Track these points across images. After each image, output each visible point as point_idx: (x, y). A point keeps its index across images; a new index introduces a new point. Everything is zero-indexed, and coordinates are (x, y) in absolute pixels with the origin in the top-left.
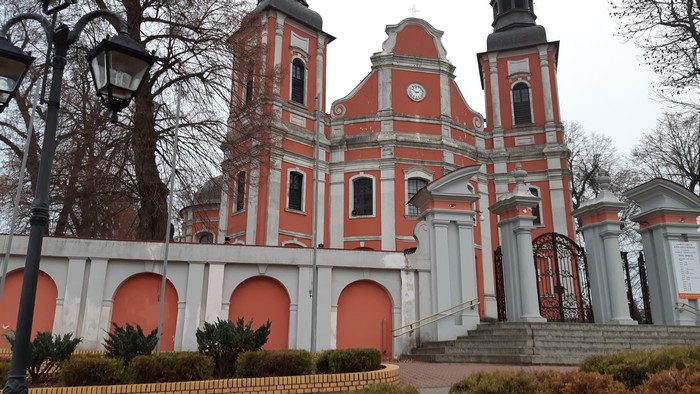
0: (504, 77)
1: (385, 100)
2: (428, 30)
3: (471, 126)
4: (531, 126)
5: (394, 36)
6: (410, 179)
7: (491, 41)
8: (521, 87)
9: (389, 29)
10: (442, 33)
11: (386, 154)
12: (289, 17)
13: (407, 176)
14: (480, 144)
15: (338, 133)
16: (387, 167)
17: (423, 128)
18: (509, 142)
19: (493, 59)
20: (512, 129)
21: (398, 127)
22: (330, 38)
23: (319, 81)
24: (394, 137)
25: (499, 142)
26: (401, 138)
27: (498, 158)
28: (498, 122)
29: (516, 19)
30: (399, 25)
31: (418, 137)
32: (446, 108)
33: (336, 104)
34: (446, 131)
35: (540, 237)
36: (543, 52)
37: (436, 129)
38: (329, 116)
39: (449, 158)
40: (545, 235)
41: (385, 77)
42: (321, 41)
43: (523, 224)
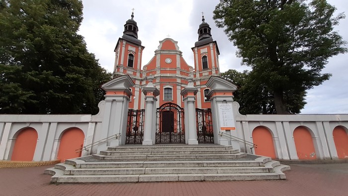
0: (199, 54)
1: (158, 64)
2: (173, 42)
3: (188, 71)
4: (208, 69)
5: (162, 44)
6: (165, 89)
7: (196, 44)
8: (205, 57)
9: (160, 42)
10: (177, 42)
11: (158, 81)
12: (127, 41)
14: (192, 77)
15: (144, 76)
16: (157, 85)
17: (170, 72)
18: (201, 75)
19: (196, 49)
20: (202, 71)
21: (162, 72)
22: (143, 48)
24: (160, 75)
25: (198, 75)
27: (197, 80)
28: (198, 69)
29: (204, 36)
30: (163, 41)
31: (168, 75)
32: (178, 65)
33: (144, 67)
34: (178, 72)
36: (211, 45)
37: (175, 72)
38: (142, 71)
39: (179, 81)
40: (166, 104)
41: (158, 57)
42: (140, 48)
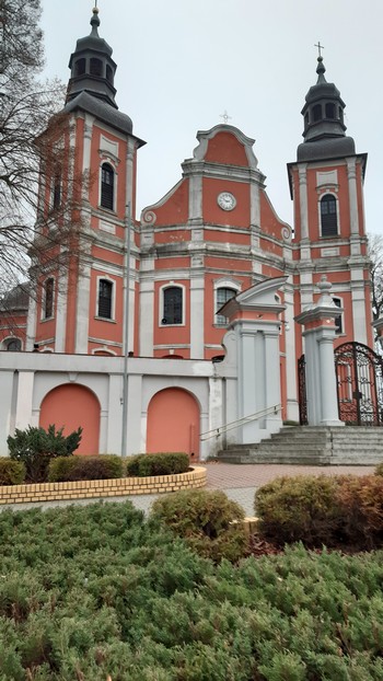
0: (313, 189)
1: (196, 209)
2: (240, 139)
3: (279, 237)
4: (337, 238)
5: (206, 142)
6: (219, 289)
7: (301, 151)
8: (329, 199)
9: (200, 136)
10: (253, 141)
11: (196, 263)
12: (98, 119)
13: (216, 286)
14: (288, 255)
15: (148, 241)
16: (198, 276)
17: (232, 238)
18: (315, 253)
19: (302, 170)
20: (318, 240)
21: (208, 236)
22: (141, 143)
23: (129, 188)
24: (204, 246)
25: (306, 254)
26: (211, 248)
27: (303, 270)
28: (306, 233)
29: (326, 129)
30: (211, 131)
31: (228, 247)
32: (255, 219)
33: (146, 211)
34: (255, 242)
35: (341, 346)
36: (351, 164)
37: (245, 239)
38: (139, 223)
39: (257, 268)
40: (346, 344)
41: (196, 186)
42: (131, 145)
43: (326, 334)
